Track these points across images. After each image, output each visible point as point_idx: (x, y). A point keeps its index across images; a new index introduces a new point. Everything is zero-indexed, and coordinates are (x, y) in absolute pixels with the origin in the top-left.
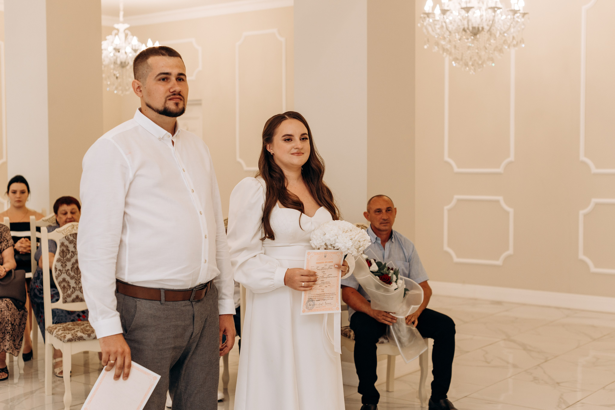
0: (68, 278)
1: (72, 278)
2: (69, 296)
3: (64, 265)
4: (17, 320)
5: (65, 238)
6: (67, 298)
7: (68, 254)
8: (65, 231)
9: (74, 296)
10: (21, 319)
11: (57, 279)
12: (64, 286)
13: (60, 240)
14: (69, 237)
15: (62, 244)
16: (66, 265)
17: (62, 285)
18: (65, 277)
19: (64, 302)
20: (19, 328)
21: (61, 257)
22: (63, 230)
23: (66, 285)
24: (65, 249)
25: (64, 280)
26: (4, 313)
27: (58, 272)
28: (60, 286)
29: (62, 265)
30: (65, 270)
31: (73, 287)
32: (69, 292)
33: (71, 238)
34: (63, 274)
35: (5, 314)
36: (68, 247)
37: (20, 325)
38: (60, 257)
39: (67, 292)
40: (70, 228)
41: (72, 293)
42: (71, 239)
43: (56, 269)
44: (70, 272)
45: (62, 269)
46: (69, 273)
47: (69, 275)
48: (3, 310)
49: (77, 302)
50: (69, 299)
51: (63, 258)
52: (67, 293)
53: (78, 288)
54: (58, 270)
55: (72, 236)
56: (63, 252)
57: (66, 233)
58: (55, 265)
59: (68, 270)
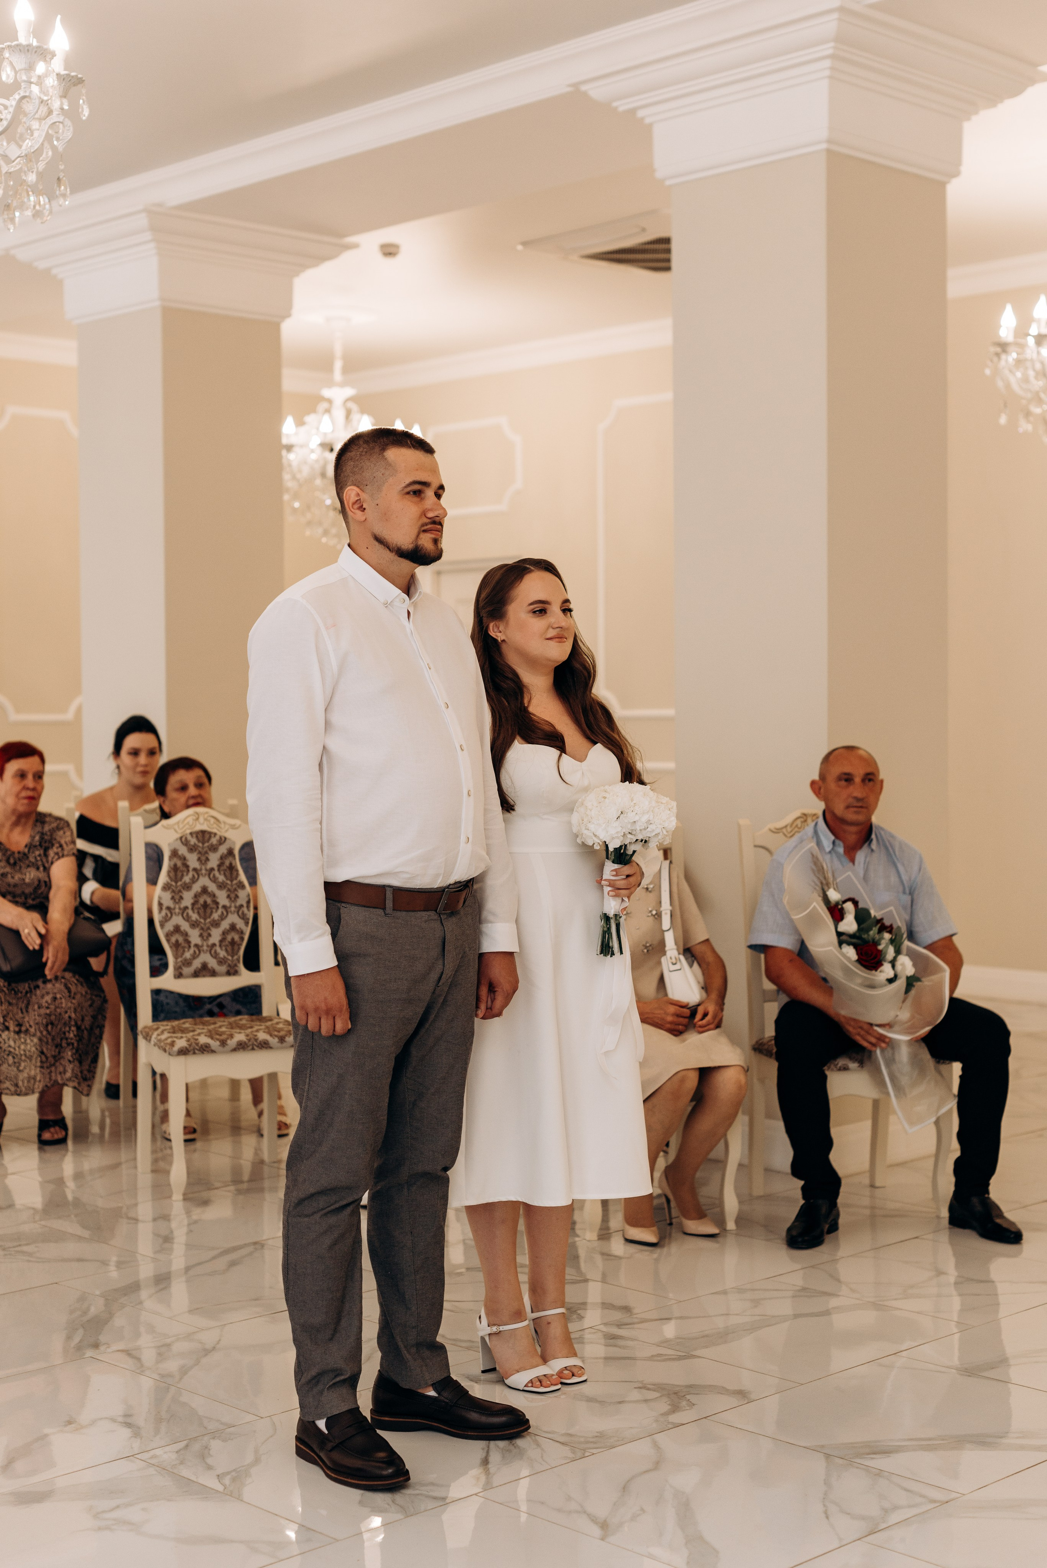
0: (185, 926)
1: (193, 925)
2: (188, 964)
3: (177, 898)
4: (86, 1018)
5: (179, 841)
6: (183, 968)
7: (185, 874)
8: (181, 826)
9: (197, 964)
10: (94, 1017)
11: (162, 926)
12: (177, 941)
13: (169, 845)
14: (189, 837)
15: (174, 853)
16: (181, 898)
17: (173, 939)
18: (180, 923)
19: (177, 976)
20: (90, 1035)
21: (171, 881)
22: (175, 824)
23: (181, 939)
24: (179, 864)
25: (177, 929)
26: (61, 1003)
27: (164, 912)
28: (168, 941)
29: (173, 898)
30: (180, 909)
31: (196, 946)
32: (188, 955)
33: (193, 841)
34: (174, 917)
35: (64, 1005)
36: (187, 858)
37: (91, 1028)
38: (169, 881)
39: (183, 954)
40: (190, 820)
41: (195, 956)
42: (192, 843)
43: (160, 904)
44: (190, 912)
45: (172, 906)
46: (188, 914)
47: (187, 919)
48: (58, 996)
49: (204, 976)
50: (186, 971)
51: (176, 882)
52: (184, 957)
53: (205, 948)
54: (164, 908)
55: (194, 836)
56: (175, 869)
57: (184, 830)
58: (160, 898)
59: (186, 908)
